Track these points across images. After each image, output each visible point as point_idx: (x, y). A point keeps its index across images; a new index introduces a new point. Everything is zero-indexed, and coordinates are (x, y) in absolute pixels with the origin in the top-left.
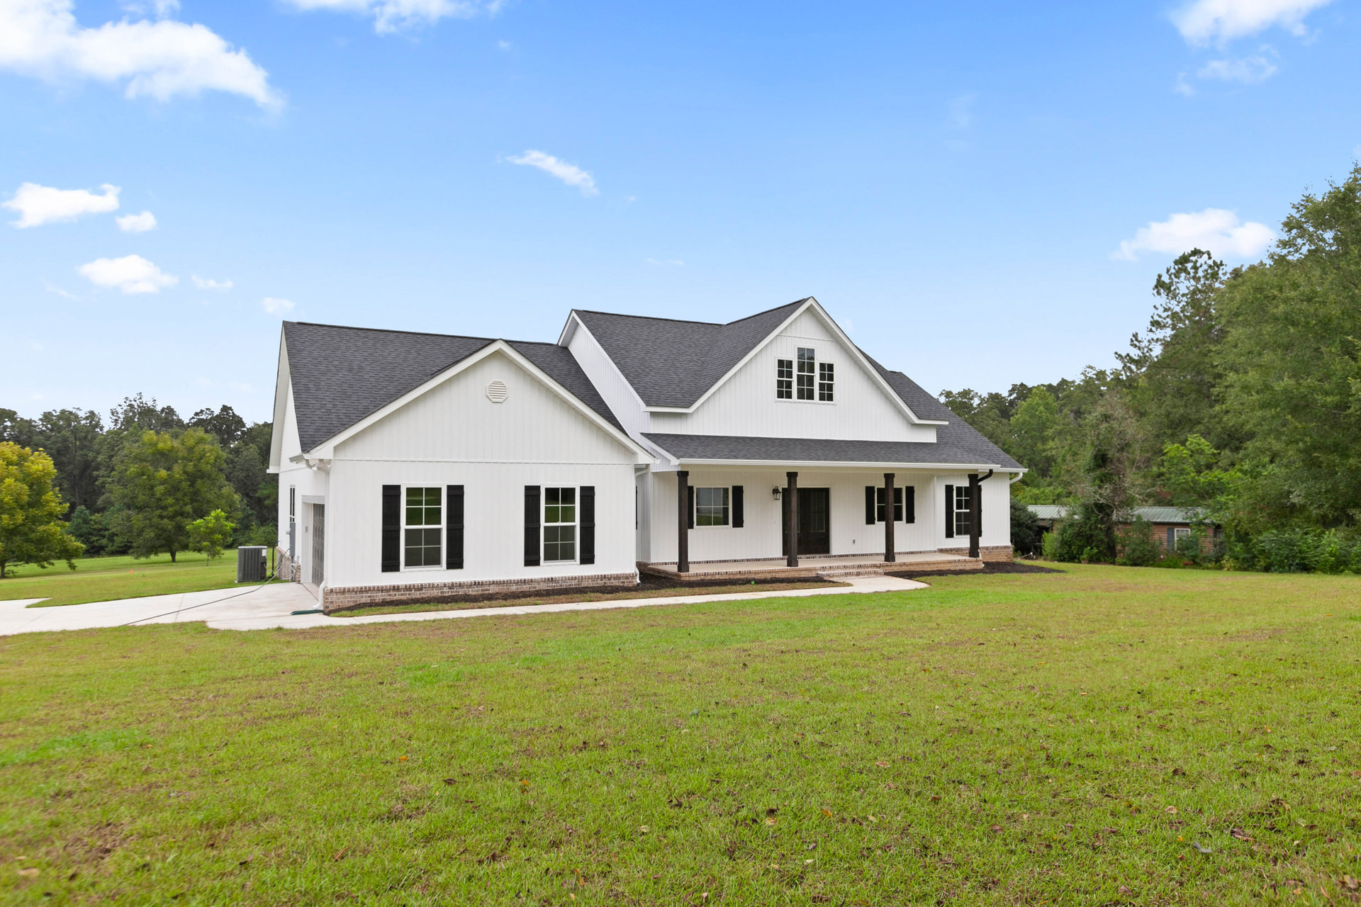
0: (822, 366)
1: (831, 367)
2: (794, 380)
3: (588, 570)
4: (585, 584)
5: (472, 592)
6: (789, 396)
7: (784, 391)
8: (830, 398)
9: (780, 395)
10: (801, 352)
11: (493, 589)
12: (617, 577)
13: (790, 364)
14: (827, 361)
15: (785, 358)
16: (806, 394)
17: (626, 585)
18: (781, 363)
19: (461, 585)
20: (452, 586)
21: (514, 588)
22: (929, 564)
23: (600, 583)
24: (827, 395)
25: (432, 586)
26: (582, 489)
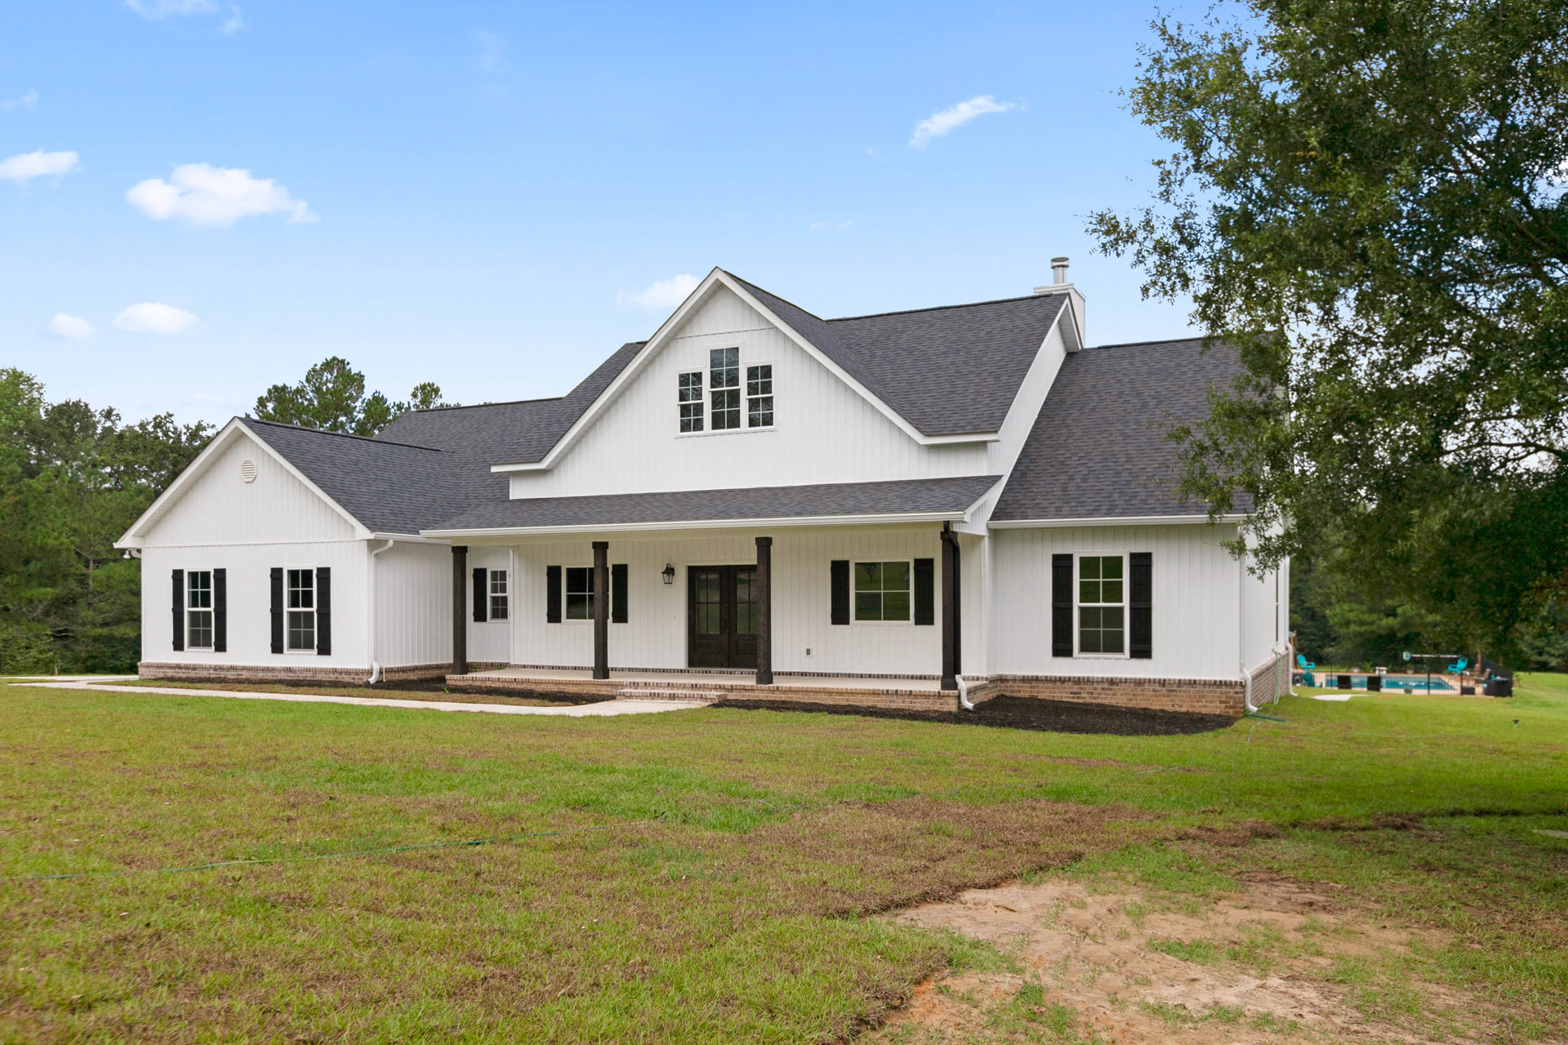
0: (752, 372)
1: (767, 371)
2: (707, 400)
3: (323, 662)
4: (319, 677)
5: (231, 675)
6: (698, 426)
7: (690, 420)
8: (768, 420)
9: (685, 427)
10: (716, 357)
11: (245, 675)
12: (348, 672)
13: (698, 377)
14: (759, 362)
15: (690, 369)
16: (725, 419)
17: (356, 681)
18: (684, 379)
19: (221, 668)
20: (215, 669)
21: (260, 675)
22: (829, 692)
23: (332, 677)
24: (763, 417)
25: (203, 668)
26: (319, 570)
